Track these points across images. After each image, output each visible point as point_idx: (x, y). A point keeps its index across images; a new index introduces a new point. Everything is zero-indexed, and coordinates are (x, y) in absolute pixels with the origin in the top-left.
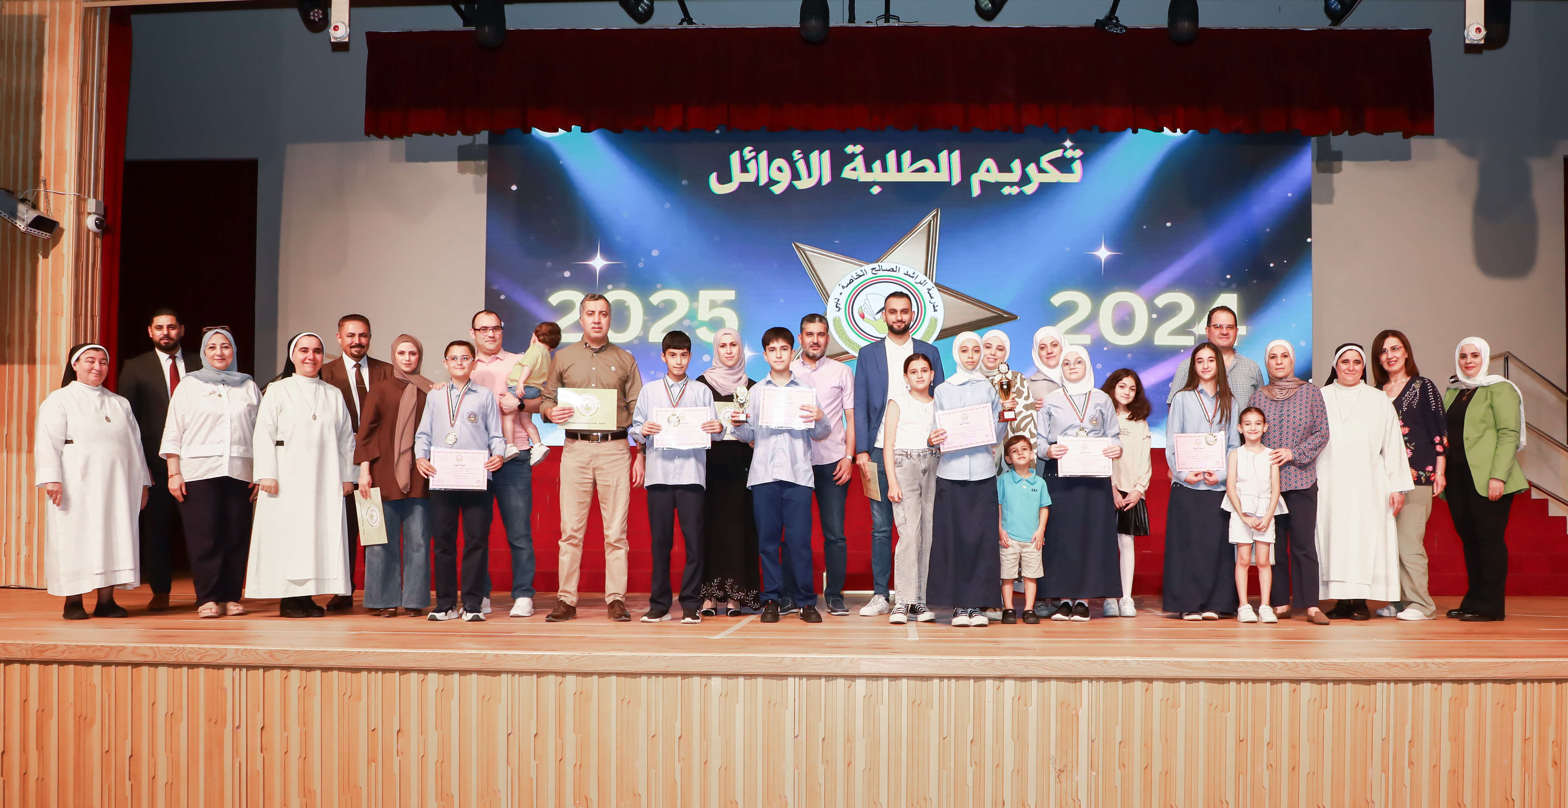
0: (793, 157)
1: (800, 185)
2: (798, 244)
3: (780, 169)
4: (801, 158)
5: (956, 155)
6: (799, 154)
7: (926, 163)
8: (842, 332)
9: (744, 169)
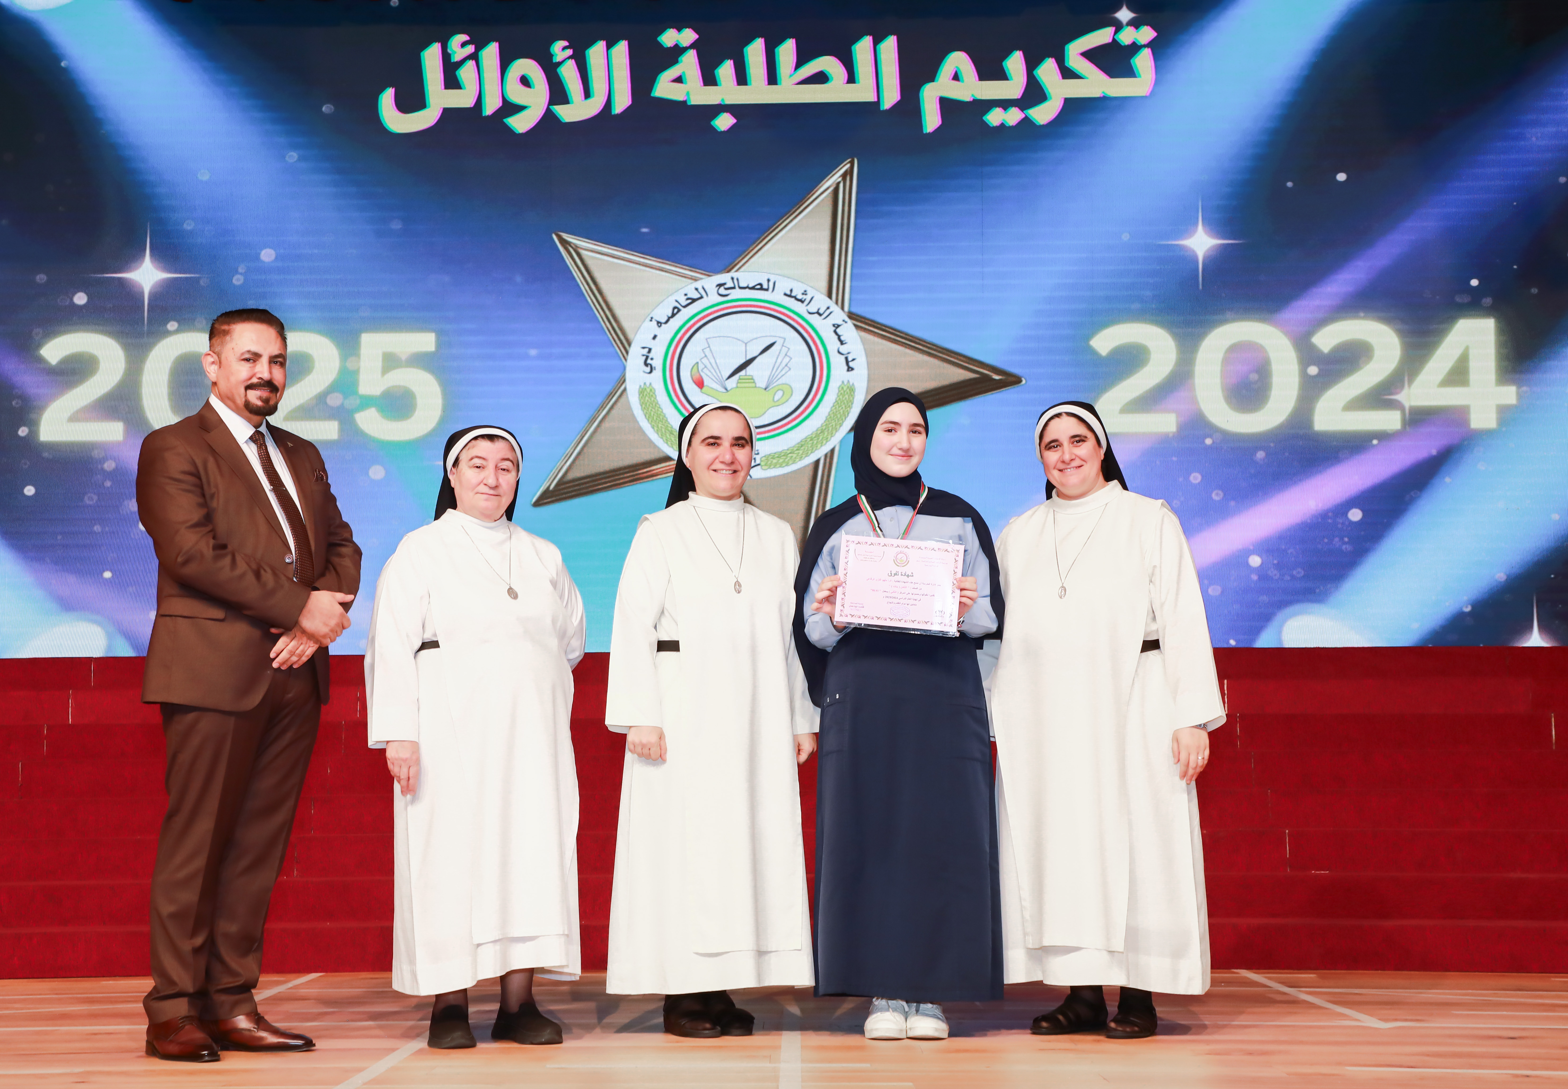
0: (551, 56)
1: (567, 114)
2: (565, 236)
3: (525, 81)
4: (569, 58)
5: (889, 45)
6: (564, 48)
7: (828, 63)
8: (658, 416)
9: (451, 82)
